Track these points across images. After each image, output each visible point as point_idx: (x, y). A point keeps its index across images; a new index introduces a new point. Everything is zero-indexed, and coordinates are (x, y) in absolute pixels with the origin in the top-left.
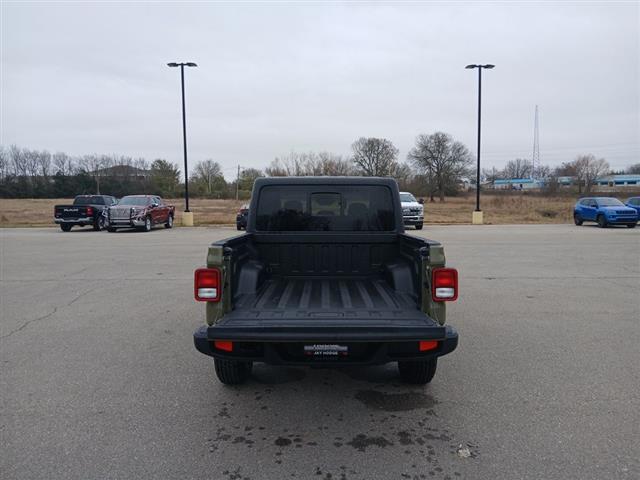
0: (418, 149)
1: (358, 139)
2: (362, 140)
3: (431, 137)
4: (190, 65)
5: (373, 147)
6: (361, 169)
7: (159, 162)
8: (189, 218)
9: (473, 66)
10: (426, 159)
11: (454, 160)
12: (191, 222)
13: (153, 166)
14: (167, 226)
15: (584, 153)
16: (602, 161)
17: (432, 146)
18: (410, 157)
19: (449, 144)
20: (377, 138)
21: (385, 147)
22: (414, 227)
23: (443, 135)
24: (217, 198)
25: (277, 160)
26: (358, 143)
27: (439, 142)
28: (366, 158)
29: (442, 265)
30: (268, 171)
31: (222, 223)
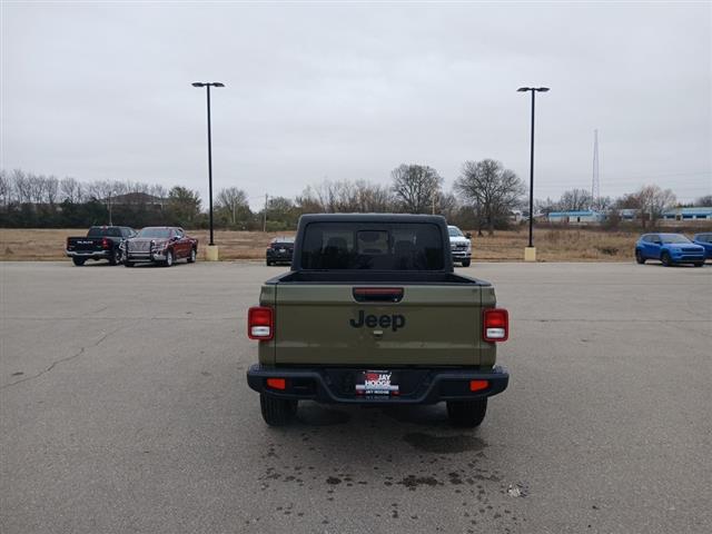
0: (465, 177)
1: (398, 166)
2: (403, 166)
3: (479, 165)
4: (216, 85)
5: (414, 174)
6: (401, 199)
7: (178, 189)
8: (213, 252)
9: (526, 89)
10: (473, 188)
11: (505, 191)
12: (216, 257)
13: (171, 193)
14: (190, 261)
15: (648, 184)
16: (668, 192)
17: (480, 174)
18: (456, 186)
19: (499, 173)
20: (418, 164)
21: (428, 175)
22: (460, 264)
23: (492, 163)
24: (242, 230)
25: (309, 188)
26: (398, 171)
27: (488, 170)
28: (407, 187)
29: (493, 305)
30: (299, 201)
31: (248, 257)
